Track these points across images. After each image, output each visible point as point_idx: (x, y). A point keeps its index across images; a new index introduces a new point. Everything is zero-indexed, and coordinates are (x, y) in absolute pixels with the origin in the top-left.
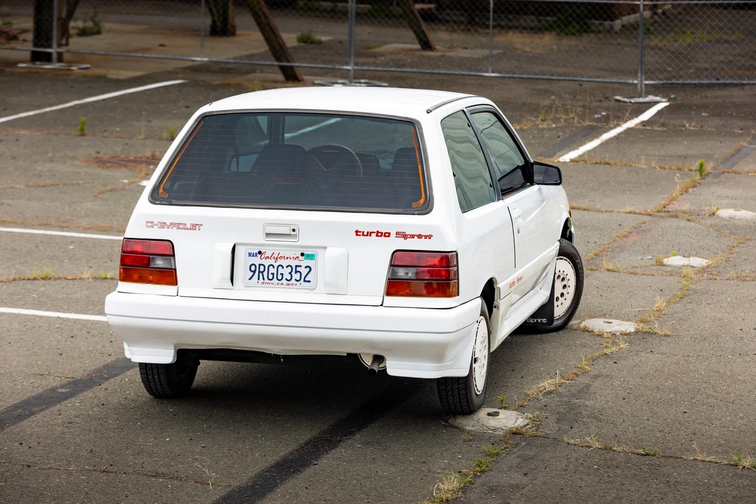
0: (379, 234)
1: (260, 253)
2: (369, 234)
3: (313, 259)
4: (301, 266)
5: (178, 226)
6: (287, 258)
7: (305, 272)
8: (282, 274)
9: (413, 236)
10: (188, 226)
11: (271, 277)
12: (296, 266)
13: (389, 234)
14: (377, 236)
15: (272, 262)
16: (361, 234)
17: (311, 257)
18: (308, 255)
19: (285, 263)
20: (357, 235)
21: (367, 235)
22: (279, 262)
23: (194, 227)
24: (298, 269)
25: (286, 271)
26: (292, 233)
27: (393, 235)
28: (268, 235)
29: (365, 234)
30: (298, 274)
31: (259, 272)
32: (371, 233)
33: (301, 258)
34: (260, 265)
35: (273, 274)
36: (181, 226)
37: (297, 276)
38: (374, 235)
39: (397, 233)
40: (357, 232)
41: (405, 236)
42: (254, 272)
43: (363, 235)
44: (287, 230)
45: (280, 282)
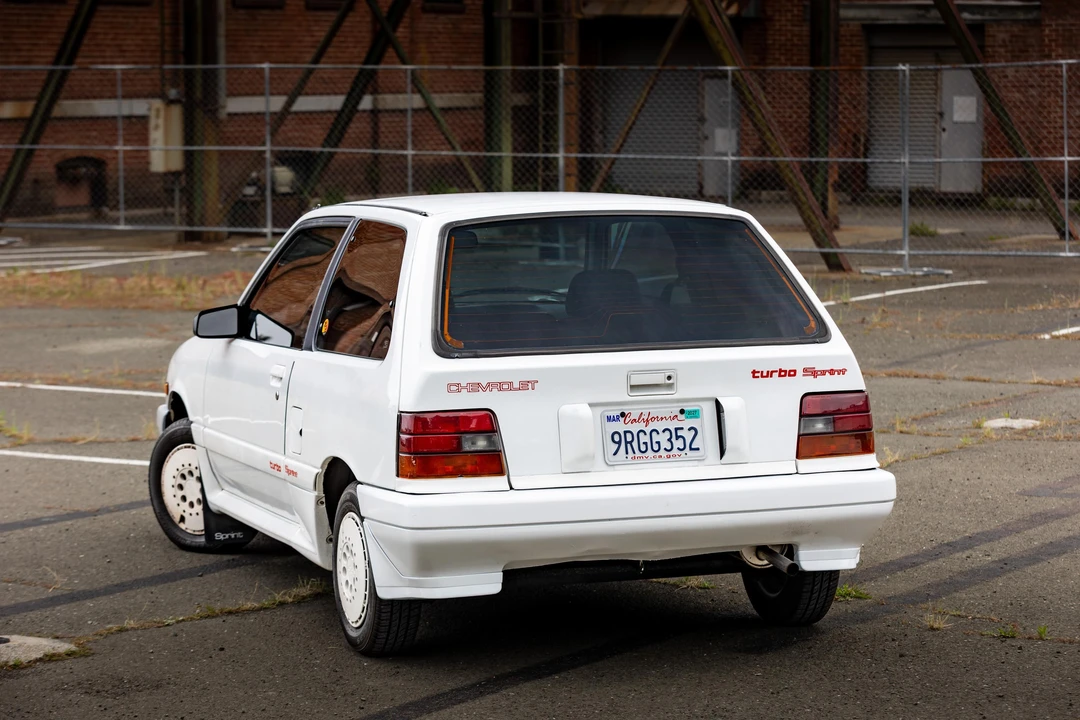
0: (782, 373)
1: (623, 415)
2: (770, 374)
3: (697, 417)
4: (682, 428)
5: (500, 386)
6: (662, 419)
7: (689, 436)
8: (658, 443)
9: (823, 373)
10: (516, 385)
11: (643, 448)
12: (676, 429)
13: (795, 371)
14: (780, 376)
15: (641, 426)
16: (759, 375)
17: (694, 414)
18: (690, 412)
19: (660, 426)
20: (754, 377)
21: (767, 376)
22: (653, 425)
23: (525, 385)
24: (680, 433)
25: (663, 438)
26: (668, 382)
27: (800, 373)
28: (633, 387)
29: (765, 374)
30: (681, 440)
31: (626, 443)
32: (772, 372)
33: (681, 417)
34: (625, 432)
35: (645, 443)
36: (505, 386)
37: (679, 444)
38: (776, 375)
39: (805, 370)
40: (754, 372)
41: (814, 373)
42: (619, 443)
43: (762, 376)
44: (660, 379)
45: (658, 454)
